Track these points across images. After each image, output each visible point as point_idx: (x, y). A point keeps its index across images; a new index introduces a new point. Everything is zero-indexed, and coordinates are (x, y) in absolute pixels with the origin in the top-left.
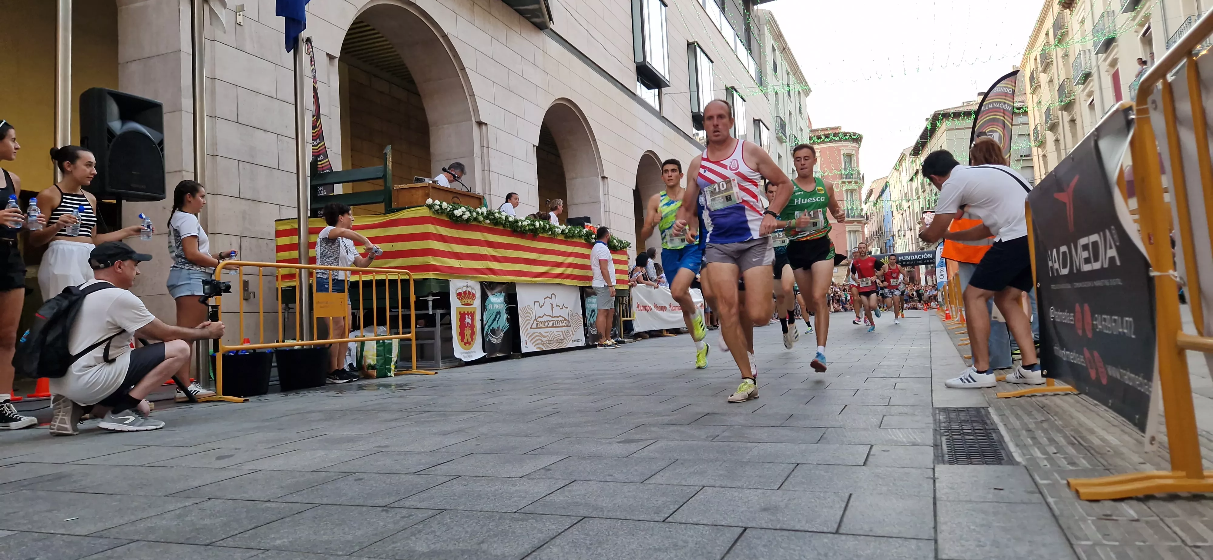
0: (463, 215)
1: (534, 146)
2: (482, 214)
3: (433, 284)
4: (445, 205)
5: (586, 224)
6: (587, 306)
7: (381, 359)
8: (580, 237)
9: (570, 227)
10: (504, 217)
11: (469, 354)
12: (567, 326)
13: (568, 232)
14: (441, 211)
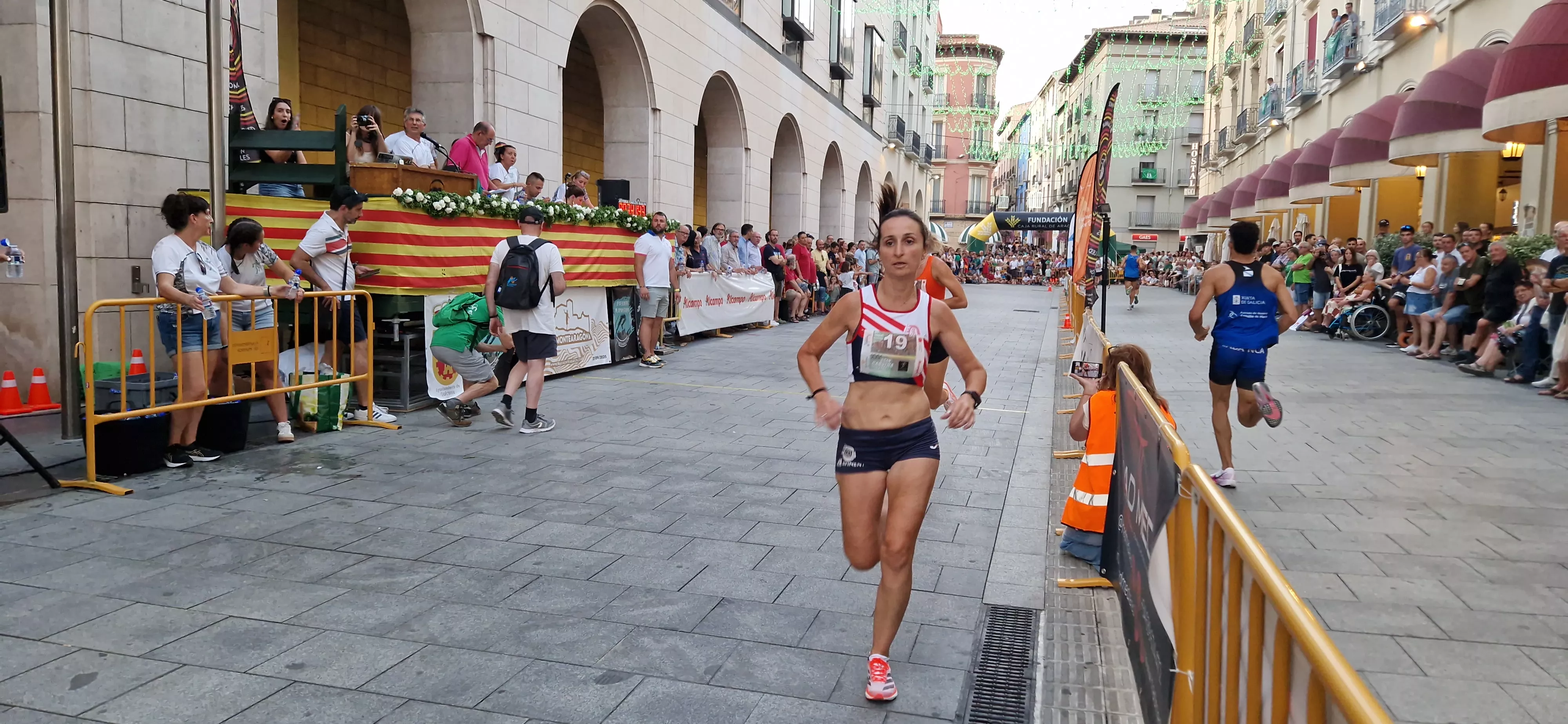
0: (446, 207)
1: (559, 67)
2: (474, 203)
3: (401, 302)
4: (420, 196)
5: (621, 200)
6: (616, 310)
7: (324, 408)
8: (611, 221)
9: (597, 208)
10: (504, 206)
11: (450, 390)
12: (587, 340)
13: (595, 217)
14: (415, 203)
